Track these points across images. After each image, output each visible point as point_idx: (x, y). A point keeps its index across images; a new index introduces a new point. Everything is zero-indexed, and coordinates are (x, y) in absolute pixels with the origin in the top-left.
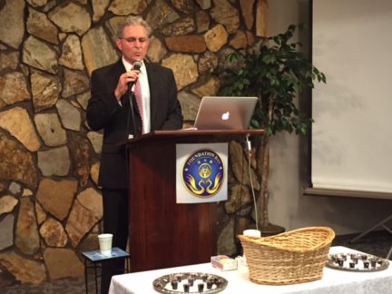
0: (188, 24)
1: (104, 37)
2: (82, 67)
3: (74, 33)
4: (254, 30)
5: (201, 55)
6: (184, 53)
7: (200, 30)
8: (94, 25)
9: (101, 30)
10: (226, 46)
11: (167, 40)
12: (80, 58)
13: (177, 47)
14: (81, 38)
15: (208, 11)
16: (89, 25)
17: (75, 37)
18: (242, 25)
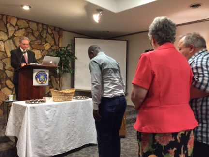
0: (39, 42)
1: (12, 42)
2: (4, 51)
3: (2, 40)
4: (58, 45)
5: (43, 51)
6: (37, 50)
7: (43, 44)
8: (9, 39)
9: (11, 40)
10: (50, 49)
11: (32, 45)
12: (4, 48)
13: (35, 48)
14: (4, 42)
15: (45, 39)
16: (7, 38)
17: (2, 42)
18: (55, 43)
